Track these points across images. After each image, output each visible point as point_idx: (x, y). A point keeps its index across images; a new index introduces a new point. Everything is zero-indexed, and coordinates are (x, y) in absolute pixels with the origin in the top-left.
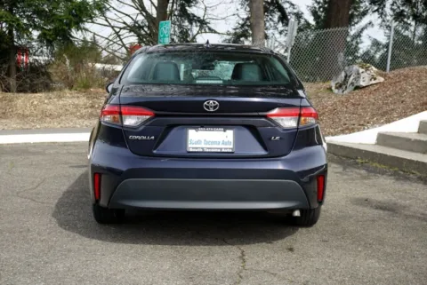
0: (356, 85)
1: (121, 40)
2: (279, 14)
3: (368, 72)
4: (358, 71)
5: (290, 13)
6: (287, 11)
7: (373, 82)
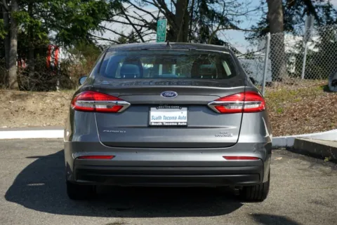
1: (141, 38)
2: (306, 6)
5: (317, 7)
6: (314, 4)
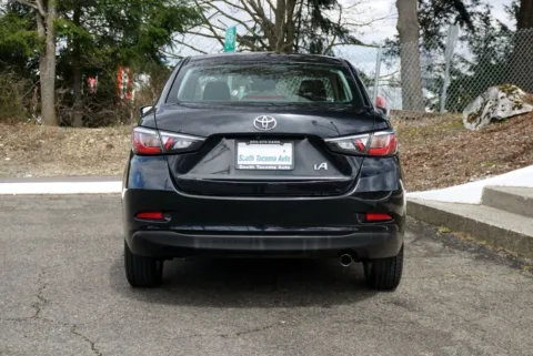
0: (492, 116)
3: (511, 97)
7: (517, 112)
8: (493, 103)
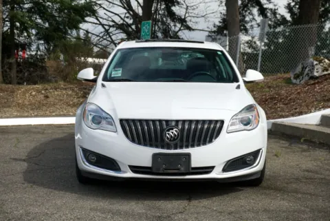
0: (310, 75)
1: (110, 37)
3: (322, 64)
4: (313, 63)
7: (326, 73)
8: (311, 68)
